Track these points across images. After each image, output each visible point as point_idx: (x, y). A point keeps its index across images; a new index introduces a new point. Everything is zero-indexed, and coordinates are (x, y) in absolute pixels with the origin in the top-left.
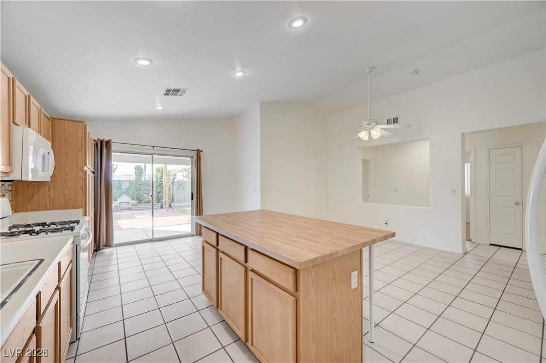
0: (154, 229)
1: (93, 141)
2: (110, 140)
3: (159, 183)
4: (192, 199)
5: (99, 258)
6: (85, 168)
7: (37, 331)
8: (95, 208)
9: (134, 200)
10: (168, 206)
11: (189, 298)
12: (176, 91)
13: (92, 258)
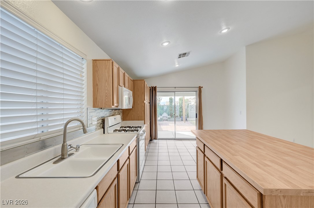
0: (176, 132)
1: (149, 88)
2: (156, 86)
3: (181, 107)
4: (196, 117)
5: (152, 144)
6: (145, 102)
7: (118, 176)
8: (150, 120)
9: (169, 115)
10: (185, 120)
11: (190, 180)
12: (184, 54)
13: (149, 144)
